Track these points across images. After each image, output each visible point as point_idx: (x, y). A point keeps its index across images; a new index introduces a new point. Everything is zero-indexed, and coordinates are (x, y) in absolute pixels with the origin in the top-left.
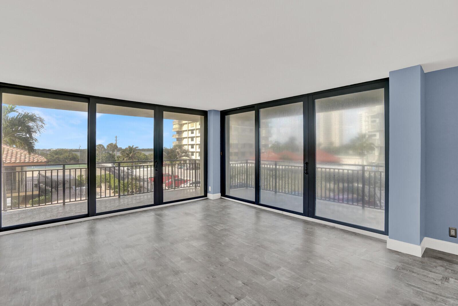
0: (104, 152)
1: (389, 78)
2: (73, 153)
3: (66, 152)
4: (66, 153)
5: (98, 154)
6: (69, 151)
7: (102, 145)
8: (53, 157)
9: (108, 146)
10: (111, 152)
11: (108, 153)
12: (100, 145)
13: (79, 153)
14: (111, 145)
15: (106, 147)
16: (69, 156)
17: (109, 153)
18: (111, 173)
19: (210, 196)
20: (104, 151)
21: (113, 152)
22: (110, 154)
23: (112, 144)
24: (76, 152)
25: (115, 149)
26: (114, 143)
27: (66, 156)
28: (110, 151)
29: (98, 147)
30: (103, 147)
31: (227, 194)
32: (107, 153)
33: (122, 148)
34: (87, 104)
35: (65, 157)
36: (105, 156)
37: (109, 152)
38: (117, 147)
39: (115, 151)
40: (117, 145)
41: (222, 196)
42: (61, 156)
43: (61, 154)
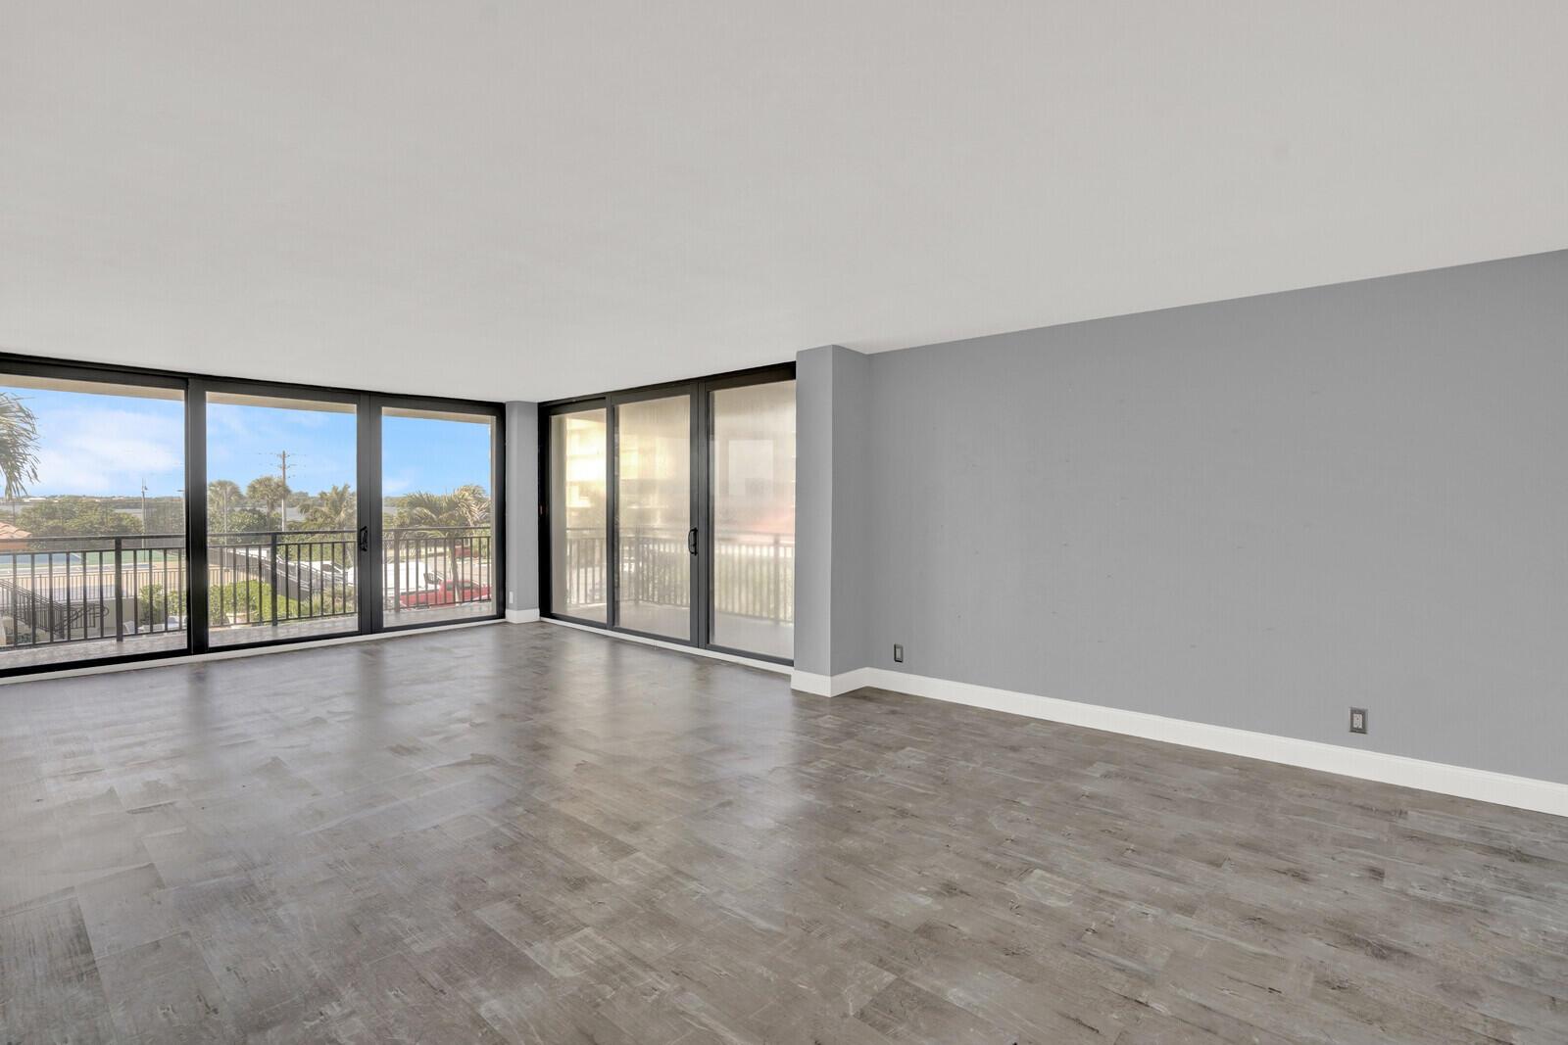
0: (238, 509)
1: (795, 362)
2: (117, 511)
3: (91, 508)
4: (90, 513)
5: (214, 516)
6: (100, 504)
7: (231, 484)
8: (39, 525)
9: (253, 488)
10: (264, 510)
11: (253, 511)
12: (222, 484)
13: (142, 511)
14: (265, 482)
15: (244, 491)
16: (102, 523)
17: (259, 513)
18: (263, 579)
19: (512, 615)
20: (237, 506)
21: (272, 507)
22: (261, 516)
23: (269, 479)
24: (131, 508)
25: (284, 497)
26: (276, 474)
27: (91, 522)
28: (261, 506)
29: (216, 492)
30: (235, 491)
31: (554, 611)
32: (250, 511)
33: (310, 495)
34: (183, 391)
35: (87, 526)
36: (242, 524)
37: (257, 509)
38: (287, 491)
39: (280, 506)
40: (289, 483)
41: (542, 615)
42: (70, 522)
43: (72, 515)
